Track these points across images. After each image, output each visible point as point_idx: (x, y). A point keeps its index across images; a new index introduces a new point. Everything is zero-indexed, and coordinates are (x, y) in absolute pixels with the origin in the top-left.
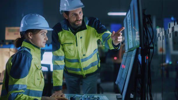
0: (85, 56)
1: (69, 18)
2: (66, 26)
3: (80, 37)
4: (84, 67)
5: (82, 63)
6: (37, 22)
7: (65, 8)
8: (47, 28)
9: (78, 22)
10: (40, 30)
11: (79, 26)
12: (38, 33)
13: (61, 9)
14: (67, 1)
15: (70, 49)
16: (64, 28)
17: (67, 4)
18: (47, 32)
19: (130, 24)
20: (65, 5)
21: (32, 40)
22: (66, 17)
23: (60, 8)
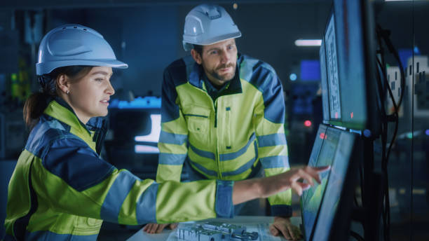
0: (230, 150)
1: (203, 61)
2: (197, 78)
3: (225, 106)
4: (225, 171)
5: (222, 162)
6: (80, 45)
7: (195, 38)
8: (110, 61)
9: (224, 71)
10: (91, 67)
11: (226, 79)
12: (86, 77)
13: (187, 39)
14: (200, 21)
15: (198, 129)
16: (191, 82)
17: (199, 28)
18: (110, 72)
19: (335, 54)
20: (195, 30)
21: (69, 95)
22: (197, 58)
23: (184, 36)
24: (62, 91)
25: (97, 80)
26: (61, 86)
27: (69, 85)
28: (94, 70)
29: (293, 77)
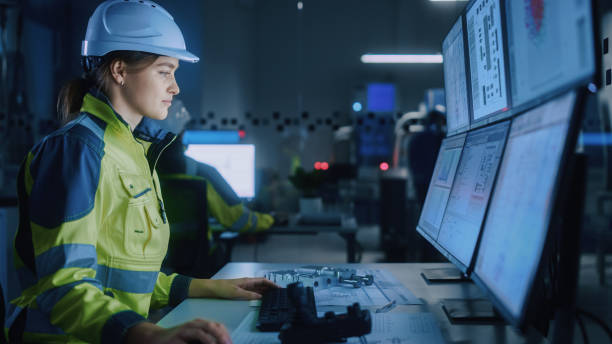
24: (115, 81)
25: (161, 73)
26: (116, 75)
27: (125, 75)
28: (160, 60)
29: (357, 107)
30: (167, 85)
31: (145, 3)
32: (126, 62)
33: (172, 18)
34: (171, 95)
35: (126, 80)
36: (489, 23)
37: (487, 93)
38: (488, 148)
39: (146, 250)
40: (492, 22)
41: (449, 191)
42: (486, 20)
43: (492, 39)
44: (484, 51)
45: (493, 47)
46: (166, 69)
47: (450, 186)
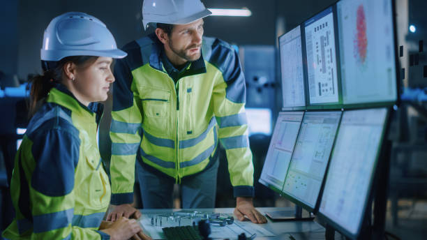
0: (190, 135)
12: (92, 67)
21: (75, 82)
22: (162, 37)
24: (68, 77)
26: (68, 73)
30: (106, 76)
31: (85, 18)
32: (75, 63)
33: (105, 26)
34: (109, 83)
35: (76, 76)
36: (325, 42)
37: (322, 88)
38: (324, 128)
39: (103, 202)
40: (328, 42)
41: (290, 154)
42: (322, 38)
43: (327, 54)
44: (320, 59)
45: (327, 59)
46: (104, 65)
47: (292, 150)
